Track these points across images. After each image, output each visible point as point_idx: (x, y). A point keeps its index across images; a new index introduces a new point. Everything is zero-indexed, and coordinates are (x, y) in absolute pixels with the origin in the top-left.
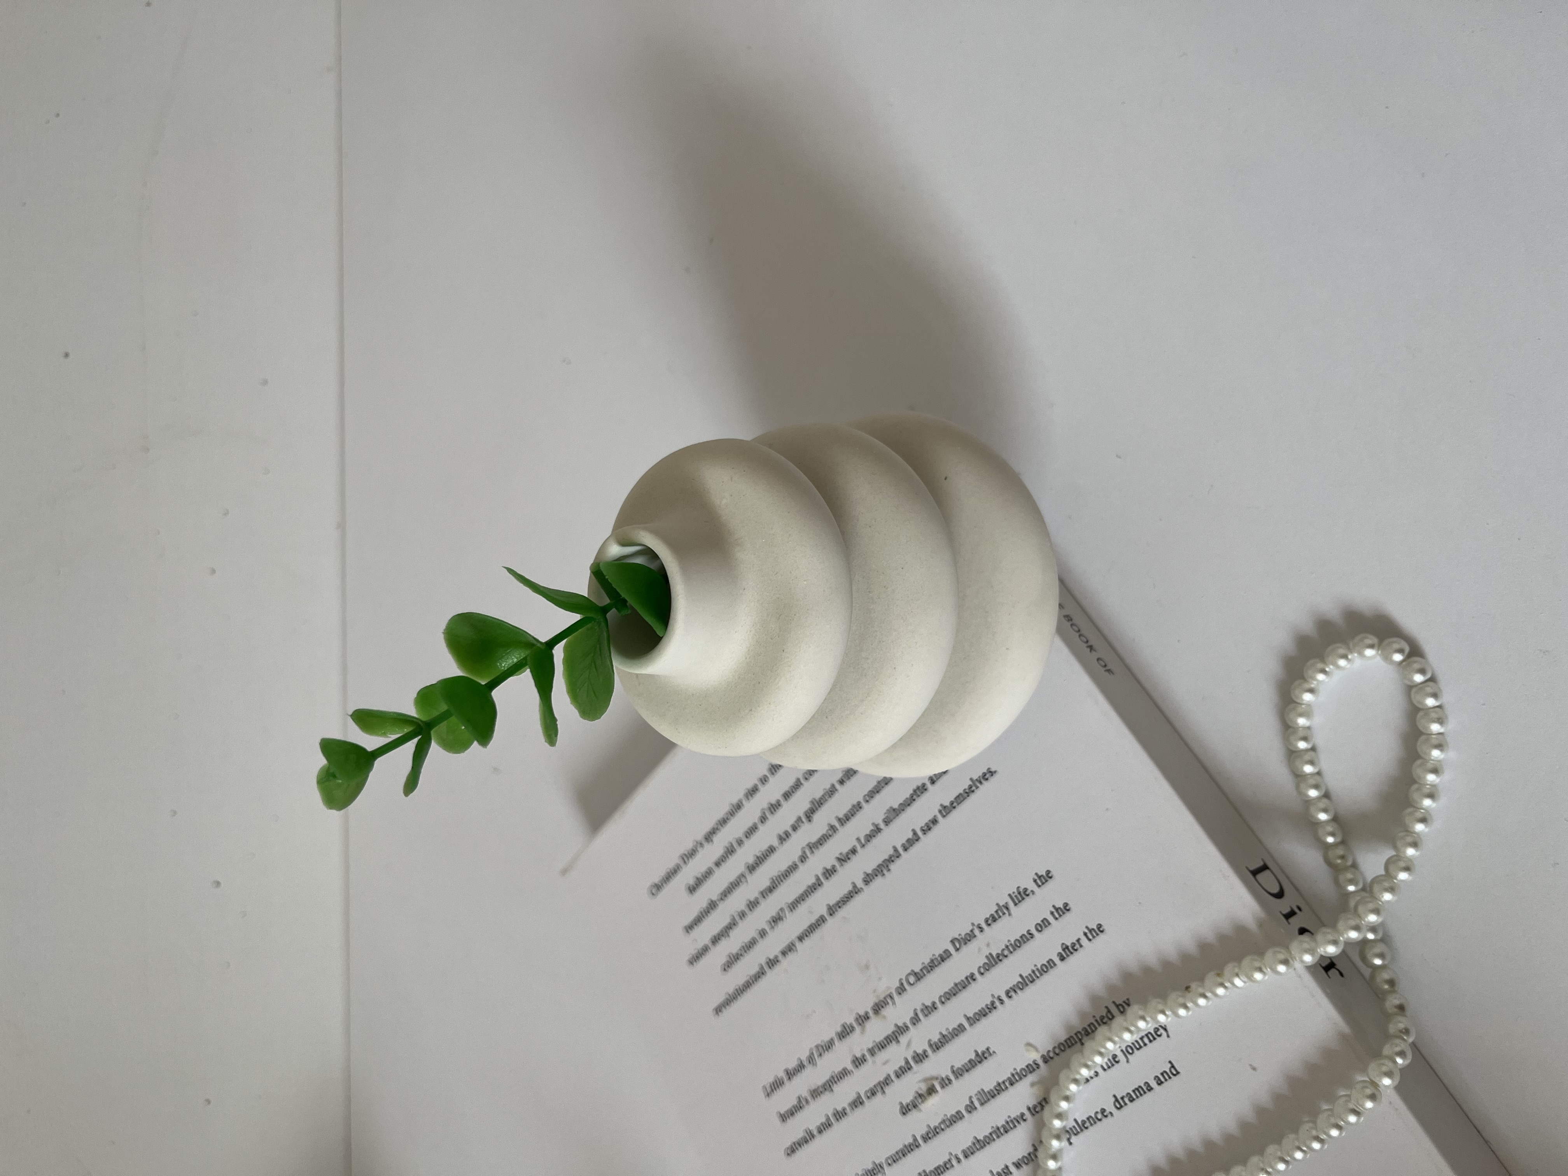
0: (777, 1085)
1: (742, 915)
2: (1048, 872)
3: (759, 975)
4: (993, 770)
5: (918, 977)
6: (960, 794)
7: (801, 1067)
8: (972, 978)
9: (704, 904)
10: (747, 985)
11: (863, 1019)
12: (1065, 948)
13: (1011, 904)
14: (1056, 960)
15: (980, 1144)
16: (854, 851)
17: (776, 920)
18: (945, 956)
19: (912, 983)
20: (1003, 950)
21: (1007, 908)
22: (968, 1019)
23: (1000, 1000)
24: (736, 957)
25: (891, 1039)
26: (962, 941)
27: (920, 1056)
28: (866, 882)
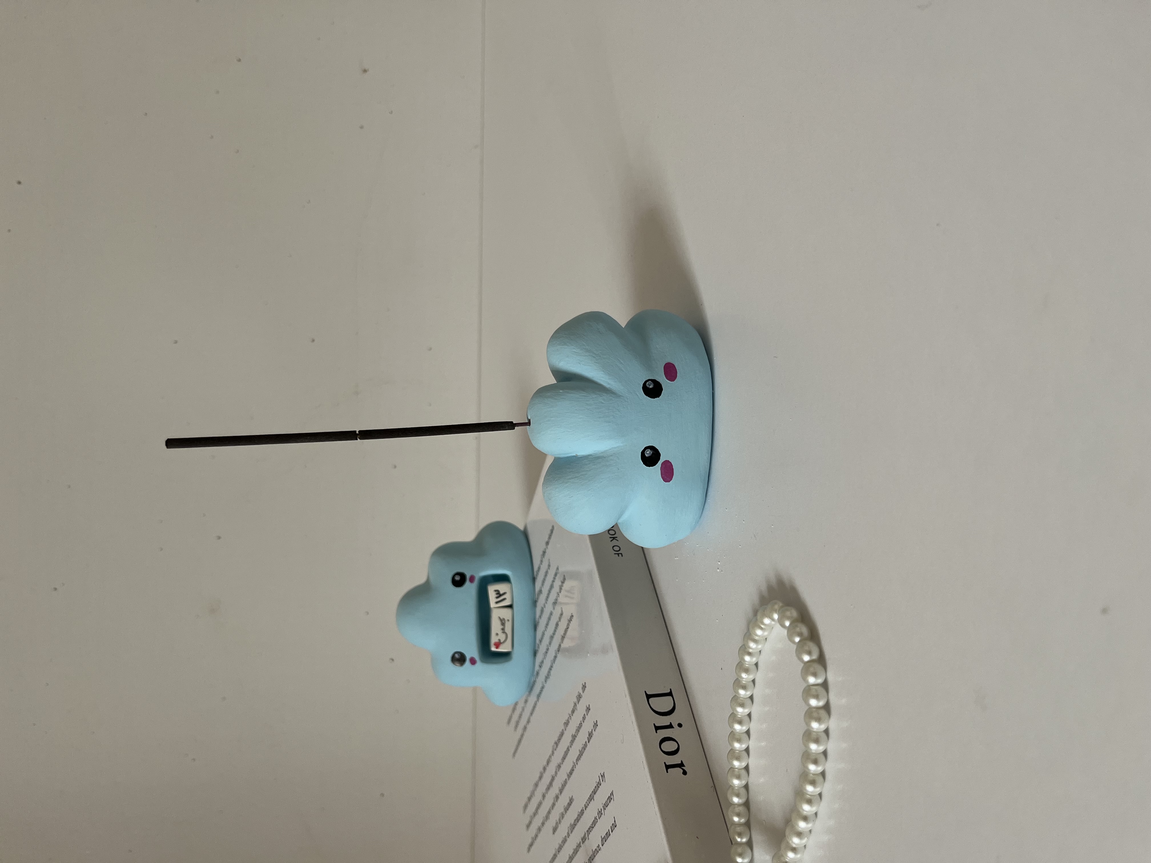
0: (526, 807)
2: (585, 683)
3: (522, 736)
5: (557, 744)
6: (566, 629)
7: (531, 797)
8: (568, 749)
10: (520, 741)
11: (545, 769)
12: (589, 735)
13: (577, 702)
14: (587, 742)
18: (562, 734)
19: (555, 748)
20: (575, 732)
21: (576, 705)
23: (575, 765)
24: (517, 723)
25: (551, 784)
26: (567, 724)
27: (557, 797)
28: (546, 681)
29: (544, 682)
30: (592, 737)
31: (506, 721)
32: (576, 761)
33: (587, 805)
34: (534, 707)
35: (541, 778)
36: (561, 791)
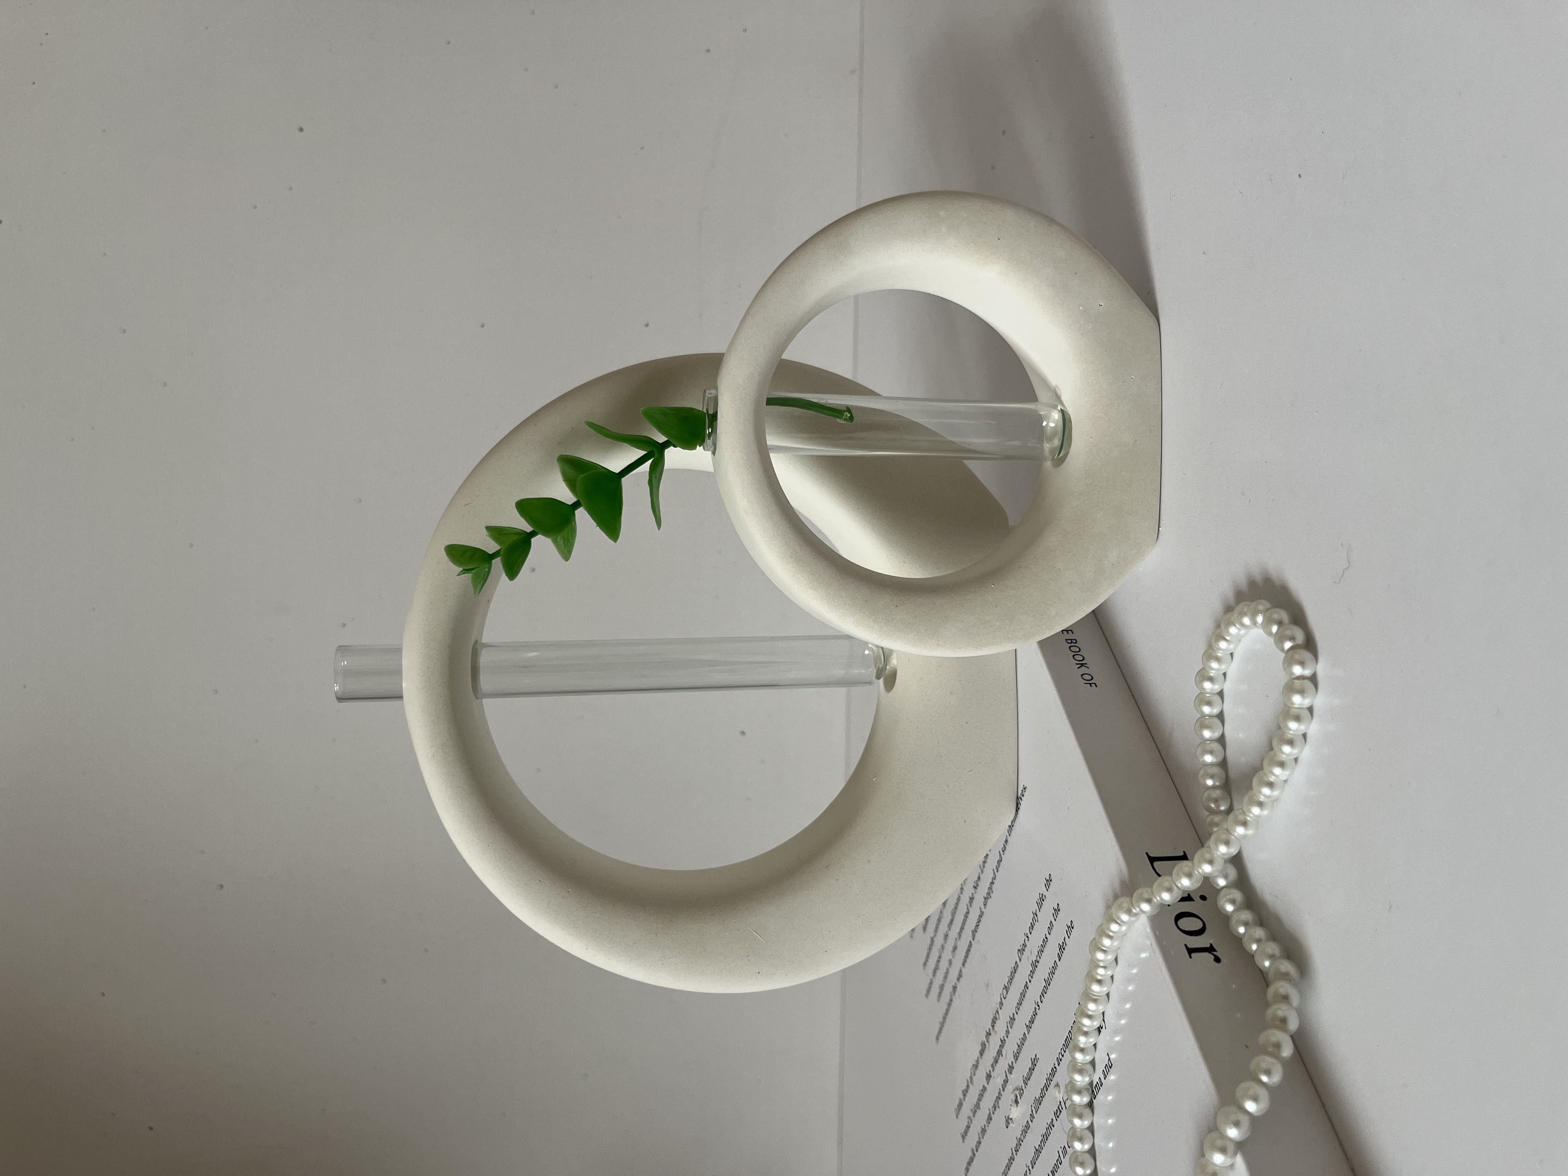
0: (960, 1105)
2: (1050, 876)
3: (950, 1003)
4: (1025, 787)
5: (1006, 988)
7: (968, 1086)
8: (1026, 987)
9: (929, 942)
10: (947, 1013)
11: (988, 1035)
12: (1060, 949)
13: (1038, 910)
14: (1057, 960)
15: (1038, 1151)
16: (979, 878)
17: (955, 948)
18: (1016, 968)
19: (1005, 996)
20: (1037, 956)
21: (1037, 915)
22: (1027, 1026)
23: (1038, 1006)
24: (942, 987)
25: (999, 1053)
26: (1021, 951)
27: (1011, 1068)
28: (985, 905)
29: (982, 907)
30: (1064, 949)
31: (925, 992)
32: (1040, 999)
33: (1061, 1056)
34: (968, 951)
35: (982, 1053)
36: (1016, 1057)
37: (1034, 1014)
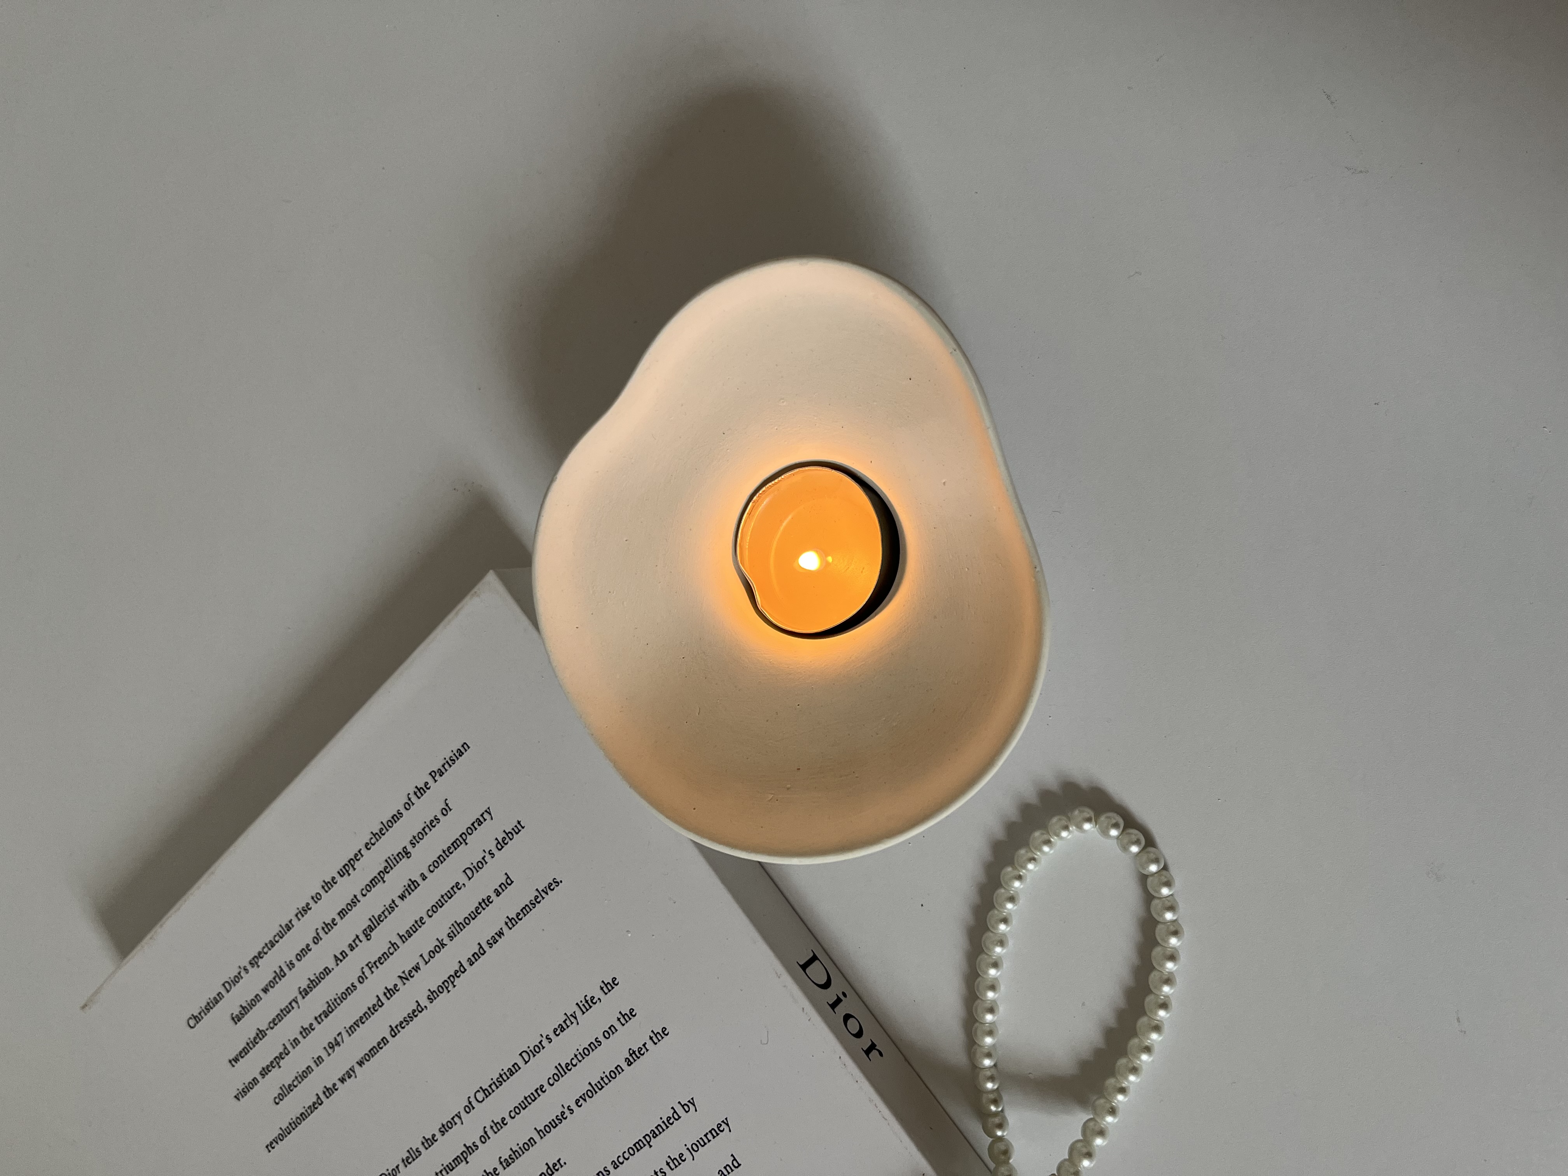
1: (296, 1042)
2: (614, 979)
3: (315, 1106)
4: (558, 880)
5: (487, 1093)
8: (541, 1089)
9: (252, 1035)
10: (302, 1118)
12: (632, 1053)
13: (579, 1014)
14: (624, 1065)
16: (417, 968)
17: (333, 1045)
18: (513, 1070)
19: (480, 1100)
20: (572, 1059)
21: (575, 1018)
22: (538, 1132)
23: (570, 1110)
24: (289, 1088)
26: (530, 1053)
29: (424, 1000)
30: (642, 1055)
31: (230, 1094)
32: (576, 1103)
33: (621, 1160)
34: (375, 1049)
37: (560, 1117)
